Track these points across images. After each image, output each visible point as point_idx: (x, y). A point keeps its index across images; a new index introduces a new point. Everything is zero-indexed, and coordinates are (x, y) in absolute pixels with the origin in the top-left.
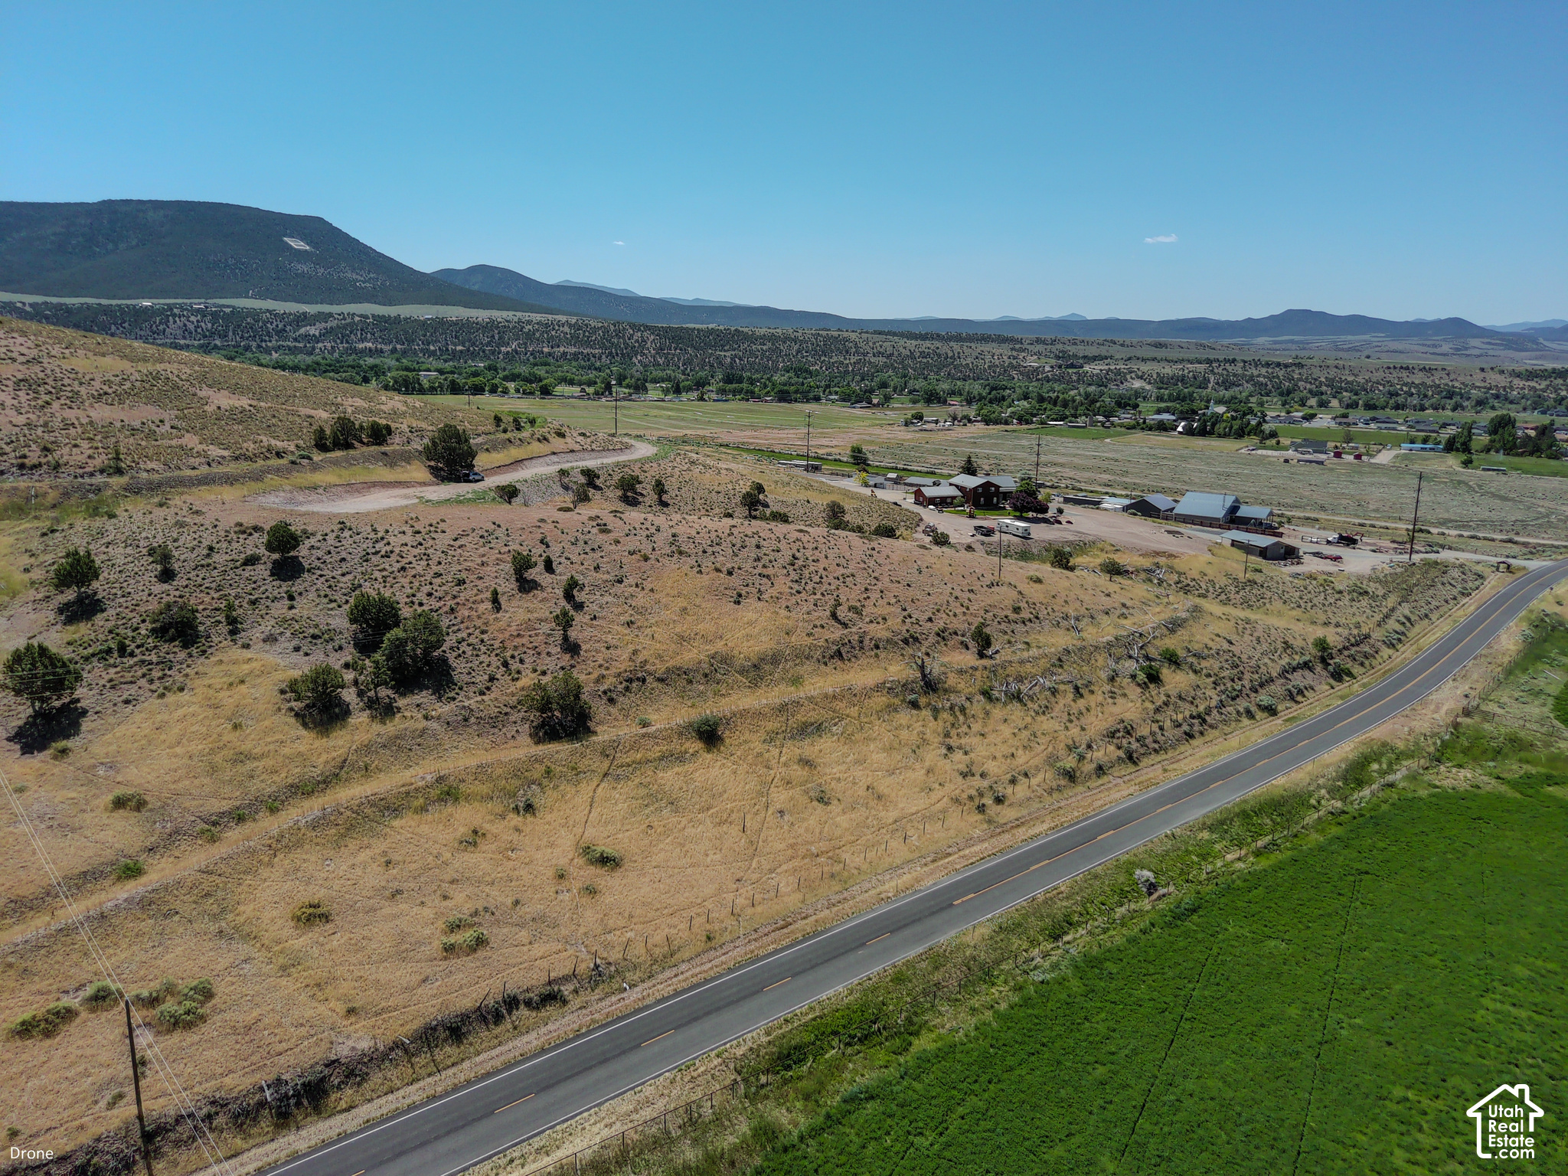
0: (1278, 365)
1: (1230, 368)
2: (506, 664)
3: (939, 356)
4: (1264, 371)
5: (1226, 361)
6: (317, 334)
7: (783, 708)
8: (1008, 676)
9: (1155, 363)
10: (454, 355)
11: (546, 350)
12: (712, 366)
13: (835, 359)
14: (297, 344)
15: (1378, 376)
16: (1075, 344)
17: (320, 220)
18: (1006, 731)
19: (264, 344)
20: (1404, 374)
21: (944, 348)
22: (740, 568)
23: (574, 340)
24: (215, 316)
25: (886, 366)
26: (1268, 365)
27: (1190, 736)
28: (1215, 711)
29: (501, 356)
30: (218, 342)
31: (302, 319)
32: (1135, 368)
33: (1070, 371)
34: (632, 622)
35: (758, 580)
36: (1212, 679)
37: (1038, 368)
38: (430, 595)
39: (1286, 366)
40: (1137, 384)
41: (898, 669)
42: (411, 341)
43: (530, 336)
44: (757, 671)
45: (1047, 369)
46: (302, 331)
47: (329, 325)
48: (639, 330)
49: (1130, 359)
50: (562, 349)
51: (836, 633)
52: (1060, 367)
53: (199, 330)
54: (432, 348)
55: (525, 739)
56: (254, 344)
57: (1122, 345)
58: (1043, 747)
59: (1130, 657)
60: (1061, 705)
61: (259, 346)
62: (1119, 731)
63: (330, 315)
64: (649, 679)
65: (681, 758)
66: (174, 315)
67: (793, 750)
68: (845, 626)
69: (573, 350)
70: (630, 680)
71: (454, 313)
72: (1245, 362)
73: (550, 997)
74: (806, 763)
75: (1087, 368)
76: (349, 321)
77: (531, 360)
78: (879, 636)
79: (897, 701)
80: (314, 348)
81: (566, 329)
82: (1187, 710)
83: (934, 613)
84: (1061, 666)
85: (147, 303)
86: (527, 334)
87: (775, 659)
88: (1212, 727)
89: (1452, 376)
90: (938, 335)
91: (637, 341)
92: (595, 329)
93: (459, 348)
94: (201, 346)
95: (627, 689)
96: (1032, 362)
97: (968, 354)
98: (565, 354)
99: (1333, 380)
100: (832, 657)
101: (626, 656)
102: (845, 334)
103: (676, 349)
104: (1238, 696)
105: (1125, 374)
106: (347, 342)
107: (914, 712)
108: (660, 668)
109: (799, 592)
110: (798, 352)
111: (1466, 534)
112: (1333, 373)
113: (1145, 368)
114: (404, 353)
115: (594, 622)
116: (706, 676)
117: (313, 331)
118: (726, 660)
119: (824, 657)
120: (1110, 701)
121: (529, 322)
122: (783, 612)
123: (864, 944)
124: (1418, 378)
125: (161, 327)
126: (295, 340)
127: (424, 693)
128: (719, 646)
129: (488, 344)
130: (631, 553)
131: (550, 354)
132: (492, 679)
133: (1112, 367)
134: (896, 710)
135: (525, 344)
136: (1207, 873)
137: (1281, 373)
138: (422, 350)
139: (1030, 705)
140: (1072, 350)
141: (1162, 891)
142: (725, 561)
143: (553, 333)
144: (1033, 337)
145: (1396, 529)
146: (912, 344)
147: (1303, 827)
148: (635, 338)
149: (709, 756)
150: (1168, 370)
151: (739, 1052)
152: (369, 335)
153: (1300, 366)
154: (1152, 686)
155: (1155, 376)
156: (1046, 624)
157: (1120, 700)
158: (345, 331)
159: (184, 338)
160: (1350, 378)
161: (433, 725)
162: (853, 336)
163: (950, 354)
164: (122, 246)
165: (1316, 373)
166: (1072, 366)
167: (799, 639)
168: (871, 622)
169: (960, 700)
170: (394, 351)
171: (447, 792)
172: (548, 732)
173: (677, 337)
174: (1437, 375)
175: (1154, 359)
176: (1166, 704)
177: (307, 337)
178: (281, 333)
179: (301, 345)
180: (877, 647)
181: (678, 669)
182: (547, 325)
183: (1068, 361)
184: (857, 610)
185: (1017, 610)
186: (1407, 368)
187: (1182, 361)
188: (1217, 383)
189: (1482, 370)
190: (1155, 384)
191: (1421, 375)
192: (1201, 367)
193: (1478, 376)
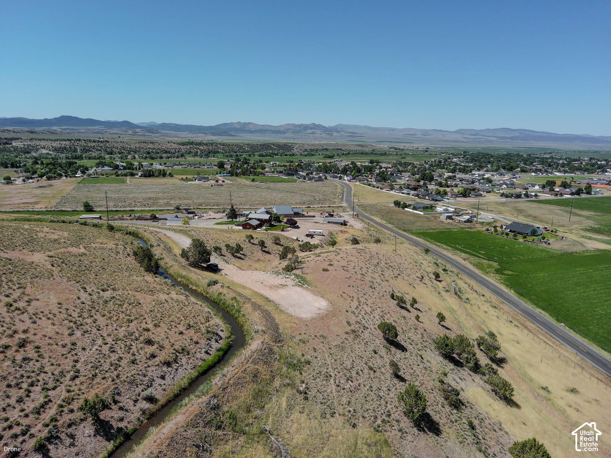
0: (99, 141)
1: (80, 143)
4: (94, 144)
5: (77, 140)
15: (138, 145)
20: (146, 144)
26: (94, 141)
32: (37, 143)
39: (102, 142)
49: (31, 139)
72: (85, 140)
75: (14, 144)
89: (161, 145)
99: (123, 147)
105: (34, 146)
112: (121, 144)
124: (151, 146)
133: (26, 144)
150: (56, 144)
153: (107, 142)
160: (129, 147)
165: (116, 145)
174: (156, 145)
186: (145, 142)
187: (57, 140)
188: (81, 150)
189: (169, 142)
190: (53, 151)
191: (151, 145)
192: (68, 143)
193: (169, 145)
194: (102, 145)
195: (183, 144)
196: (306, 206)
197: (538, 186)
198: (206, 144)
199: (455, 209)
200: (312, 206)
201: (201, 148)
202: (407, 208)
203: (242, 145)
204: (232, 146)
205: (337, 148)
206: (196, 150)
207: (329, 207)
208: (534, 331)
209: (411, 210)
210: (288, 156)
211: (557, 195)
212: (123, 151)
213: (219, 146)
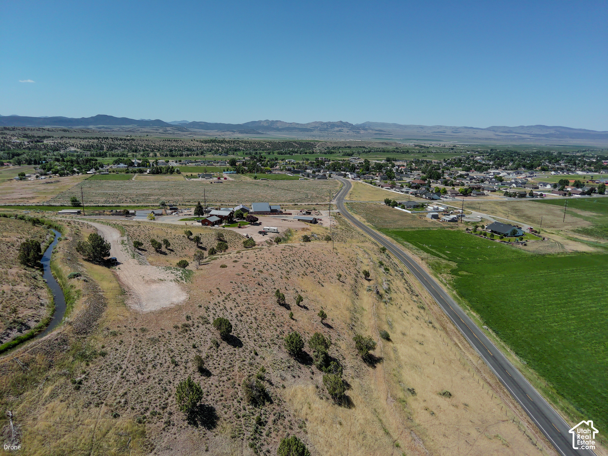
0: (125, 140)
1: (108, 141)
4: (121, 142)
5: (105, 138)
9: (75, 139)
15: (162, 143)
20: (169, 142)
26: (121, 140)
32: (67, 141)
33: (39, 144)
37: (20, 143)
39: (128, 140)
40: (73, 149)
49: (62, 137)
72: (112, 139)
75: (45, 142)
89: (184, 143)
105: (64, 144)
112: (146, 143)
113: (72, 141)
124: (174, 144)
133: (56, 142)
150: (83, 142)
153: (133, 140)
155: (79, 145)
160: (154, 145)
165: (141, 143)
166: (37, 141)
174: (180, 143)
186: (169, 140)
187: (86, 138)
188: (107, 148)
189: (192, 140)
190: (81, 148)
191: (175, 142)
192: (96, 141)
193: (192, 143)
194: (128, 143)
195: (206, 142)
196: (293, 204)
197: (549, 185)
198: (228, 142)
199: (447, 208)
200: (299, 204)
201: (223, 145)
202: (396, 206)
203: (264, 143)
204: (254, 143)
205: (360, 145)
206: (217, 148)
207: (317, 204)
208: (450, 333)
209: (400, 209)
210: (308, 154)
211: (565, 195)
212: (147, 149)
213: (241, 143)
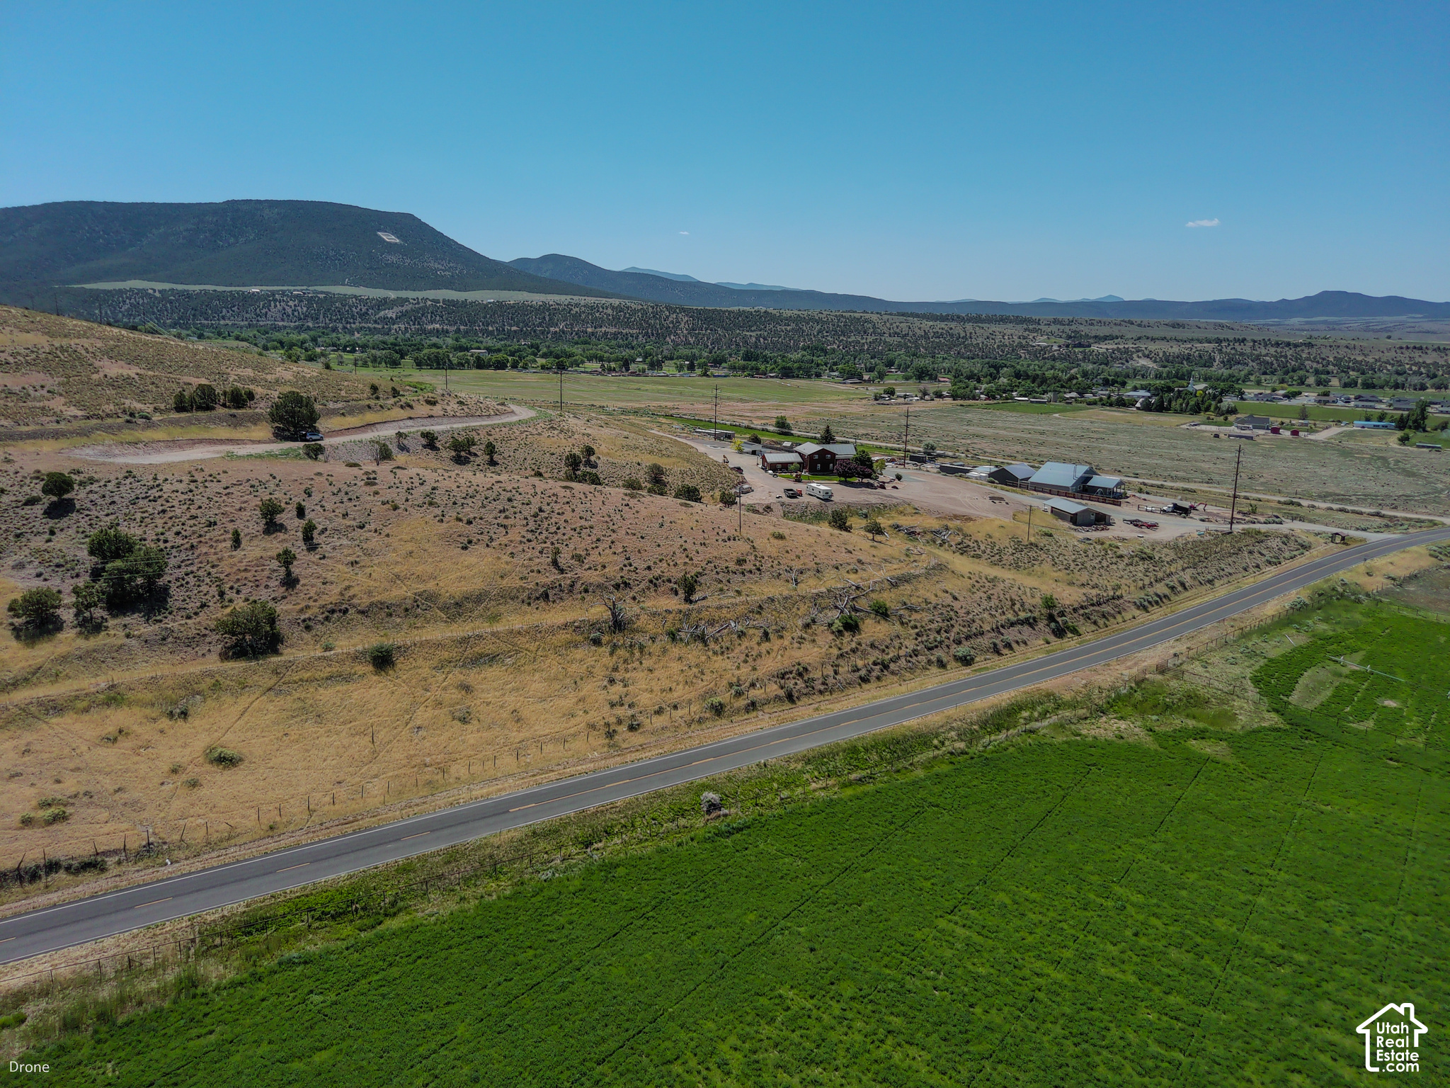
0: (1288, 344)
1: (1239, 347)
2: (222, 594)
3: (952, 336)
4: (1272, 350)
5: (1236, 340)
6: (394, 317)
7: (464, 641)
8: (700, 619)
9: (1164, 342)
10: (510, 336)
11: (589, 330)
12: (738, 345)
13: (853, 338)
14: (377, 326)
16: (1092, 324)
17: (411, 217)
18: (676, 667)
19: (348, 326)
21: (957, 328)
22: (481, 519)
23: (615, 321)
24: (310, 300)
25: (899, 345)
26: (1277, 344)
27: (865, 680)
28: (903, 659)
29: (550, 336)
30: (310, 324)
31: (383, 303)
32: (1143, 347)
33: (1077, 350)
34: (356, 562)
35: (494, 528)
36: (917, 630)
37: (1046, 347)
38: (178, 533)
39: (1296, 346)
40: (1144, 362)
41: (598, 611)
42: (473, 323)
43: (576, 317)
44: (458, 608)
45: (1055, 348)
46: (382, 314)
47: (404, 309)
48: (675, 312)
49: (1139, 338)
50: (603, 329)
51: (552, 577)
52: (1068, 346)
53: (296, 314)
54: (490, 328)
55: (214, 657)
56: (340, 326)
57: (1139, 325)
58: (705, 683)
59: (836, 607)
60: (743, 647)
61: (345, 328)
62: (791, 672)
63: (407, 300)
64: (351, 611)
65: (347, 678)
66: (275, 300)
67: (457, 676)
68: (562, 571)
69: (613, 330)
70: (333, 611)
71: (513, 297)
72: (1255, 341)
73: (93, 865)
74: (467, 688)
75: (1094, 347)
76: (421, 305)
77: (576, 338)
78: (592, 581)
79: (580, 638)
80: (390, 330)
81: (610, 311)
82: (875, 655)
83: (655, 563)
84: (759, 613)
85: (255, 290)
86: (574, 316)
87: (479, 598)
88: (893, 673)
90: (958, 317)
91: (672, 322)
92: (635, 311)
93: (514, 328)
94: (296, 328)
95: (327, 619)
96: (1041, 342)
97: (980, 335)
98: (606, 333)
99: (1341, 359)
100: (538, 599)
101: (337, 590)
102: (867, 316)
103: (706, 330)
104: (936, 647)
105: (1133, 353)
106: (419, 324)
107: (593, 648)
108: (364, 602)
109: (529, 541)
110: (819, 332)
111: (1335, 506)
112: (1342, 352)
113: (1152, 347)
114: (467, 332)
115: (322, 561)
116: (407, 610)
117: (391, 314)
118: (431, 597)
119: (529, 598)
120: (796, 645)
121: (577, 305)
122: (506, 558)
123: (399, 839)
125: (264, 311)
126: (375, 322)
127: (135, 616)
128: (431, 586)
129: (540, 325)
130: (383, 503)
131: (593, 334)
132: (203, 606)
133: (1121, 347)
134: (576, 646)
135: (572, 324)
136: (782, 799)
137: (1290, 353)
138: (481, 331)
139: (712, 645)
140: (1084, 329)
141: (724, 811)
142: (469, 512)
143: (597, 315)
144: (1051, 317)
145: (1268, 501)
146: (927, 324)
147: (911, 764)
148: (670, 319)
149: (375, 678)
150: (1175, 349)
151: (209, 918)
152: (438, 318)
153: (1310, 345)
154: (846, 634)
155: (1161, 355)
156: (766, 576)
157: (807, 645)
158: (416, 315)
159: (283, 320)
160: (1359, 358)
161: (133, 642)
162: (874, 317)
163: (963, 334)
164: (242, 240)
165: (1326, 354)
166: (1080, 345)
167: (512, 582)
168: (590, 568)
169: (640, 638)
170: (458, 331)
171: (114, 698)
172: (238, 651)
173: (709, 319)
175: (1163, 339)
176: (853, 651)
177: (385, 320)
178: (363, 315)
179: (380, 326)
180: (586, 591)
181: (381, 603)
182: (592, 308)
183: (1078, 341)
184: (579, 559)
185: (740, 562)
187: (1191, 341)
188: (1223, 362)
192: (1210, 346)
